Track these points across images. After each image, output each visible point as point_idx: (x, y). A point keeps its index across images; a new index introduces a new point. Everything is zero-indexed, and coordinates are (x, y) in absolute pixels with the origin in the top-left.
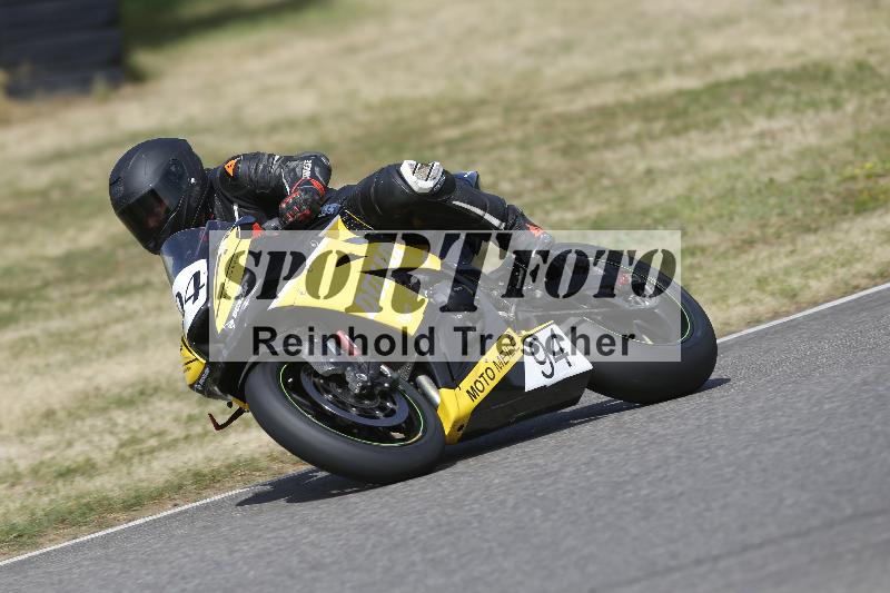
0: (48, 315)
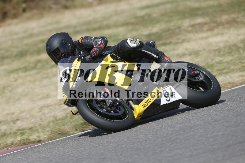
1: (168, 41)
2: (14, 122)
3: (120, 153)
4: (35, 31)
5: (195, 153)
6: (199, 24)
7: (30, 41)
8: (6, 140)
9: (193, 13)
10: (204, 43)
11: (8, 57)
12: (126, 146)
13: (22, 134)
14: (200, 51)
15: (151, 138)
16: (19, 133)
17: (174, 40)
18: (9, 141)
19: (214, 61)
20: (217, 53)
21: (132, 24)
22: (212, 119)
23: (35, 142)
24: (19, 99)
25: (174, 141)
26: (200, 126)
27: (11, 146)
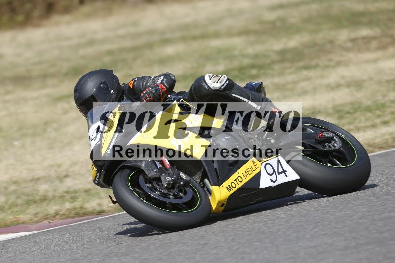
0: (273, 76)
1: (313, 63)
2: (61, 178)
3: (231, 238)
4: (99, 36)
5: (353, 244)
6: (364, 38)
7: (90, 51)
8: (47, 208)
9: (354, 19)
10: (370, 68)
11: (53, 75)
12: (241, 227)
13: (74, 199)
14: (364, 81)
15: (282, 216)
16: (68, 197)
17: (323, 61)
18: (52, 208)
19: (386, 98)
20: (392, 86)
21: (256, 32)
22: (380, 191)
23: (94, 212)
24: (70, 143)
25: (318, 222)
26: (362, 200)
27: (54, 217)
